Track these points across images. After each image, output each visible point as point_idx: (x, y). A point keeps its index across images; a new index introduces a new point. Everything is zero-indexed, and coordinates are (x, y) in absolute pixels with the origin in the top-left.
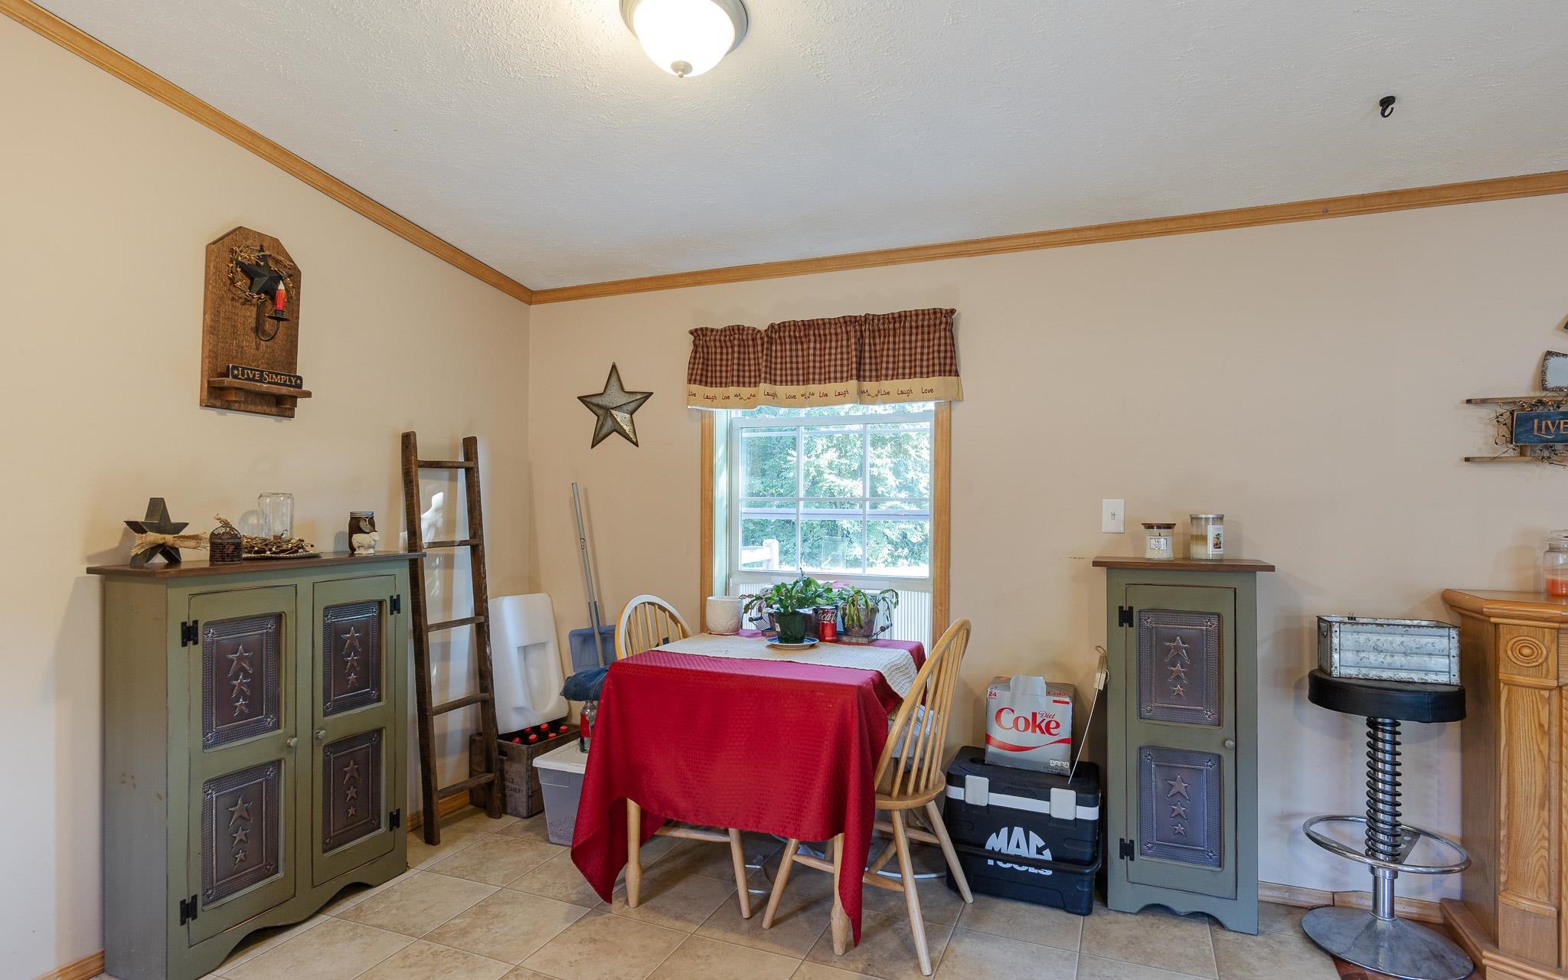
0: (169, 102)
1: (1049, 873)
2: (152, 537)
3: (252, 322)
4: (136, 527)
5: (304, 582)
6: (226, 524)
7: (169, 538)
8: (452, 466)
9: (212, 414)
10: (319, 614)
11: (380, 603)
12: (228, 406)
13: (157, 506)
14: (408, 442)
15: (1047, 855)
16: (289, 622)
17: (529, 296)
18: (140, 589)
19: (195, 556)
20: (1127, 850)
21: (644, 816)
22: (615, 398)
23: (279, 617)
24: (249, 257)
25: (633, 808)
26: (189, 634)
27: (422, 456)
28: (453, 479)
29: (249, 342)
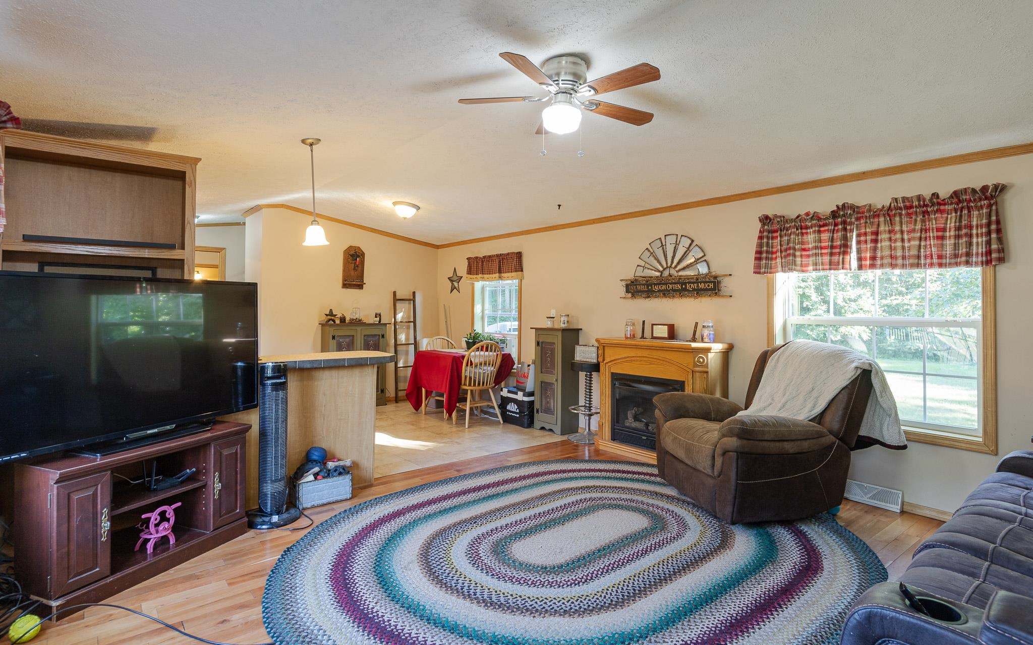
0: (335, 221)
1: (518, 416)
2: (329, 317)
3: (353, 268)
4: (327, 315)
5: (359, 329)
6: (343, 315)
7: (333, 318)
8: (410, 300)
9: (344, 289)
10: (362, 337)
11: (379, 335)
12: (348, 288)
13: (331, 310)
14: (395, 293)
15: (518, 411)
16: (355, 337)
17: (438, 247)
18: (327, 328)
19: (338, 322)
20: (538, 411)
21: (427, 392)
22: (455, 278)
23: (353, 336)
24: (352, 252)
25: (423, 390)
26: (334, 337)
27: (397, 298)
28: (410, 303)
29: (352, 273)
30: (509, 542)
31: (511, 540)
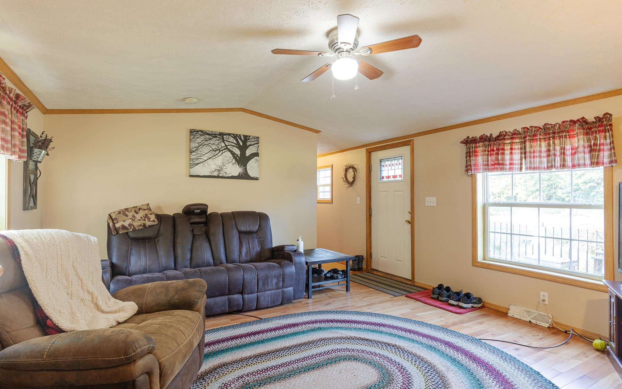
30: (380, 382)
31: (379, 385)
